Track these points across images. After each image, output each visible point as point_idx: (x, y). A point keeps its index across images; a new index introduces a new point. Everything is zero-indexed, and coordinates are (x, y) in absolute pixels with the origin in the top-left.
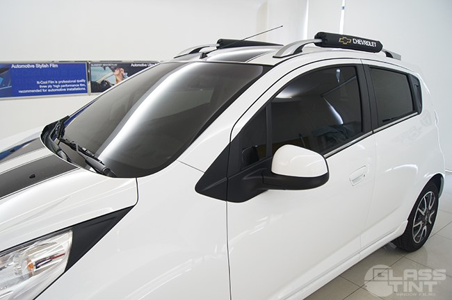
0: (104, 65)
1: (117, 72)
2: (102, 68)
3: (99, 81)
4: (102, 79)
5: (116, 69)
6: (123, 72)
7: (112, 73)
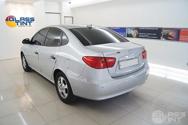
0: (131, 28)
1: (135, 31)
2: (130, 29)
3: (129, 34)
4: (130, 33)
5: (134, 30)
6: (136, 31)
7: (133, 31)
